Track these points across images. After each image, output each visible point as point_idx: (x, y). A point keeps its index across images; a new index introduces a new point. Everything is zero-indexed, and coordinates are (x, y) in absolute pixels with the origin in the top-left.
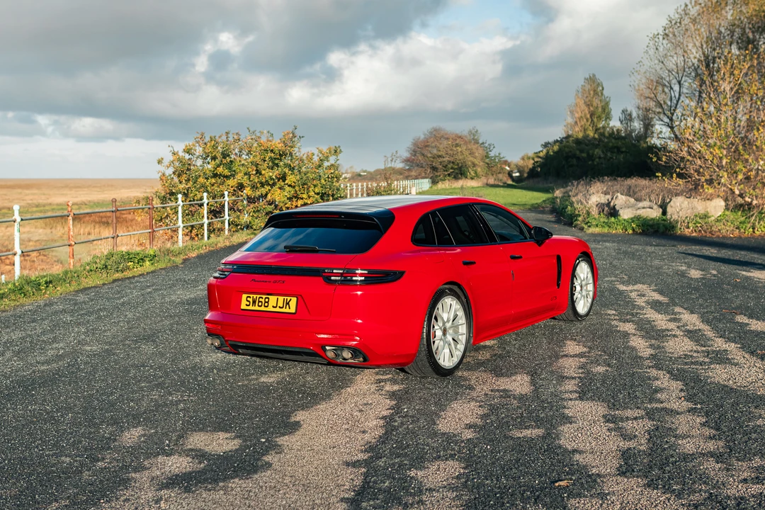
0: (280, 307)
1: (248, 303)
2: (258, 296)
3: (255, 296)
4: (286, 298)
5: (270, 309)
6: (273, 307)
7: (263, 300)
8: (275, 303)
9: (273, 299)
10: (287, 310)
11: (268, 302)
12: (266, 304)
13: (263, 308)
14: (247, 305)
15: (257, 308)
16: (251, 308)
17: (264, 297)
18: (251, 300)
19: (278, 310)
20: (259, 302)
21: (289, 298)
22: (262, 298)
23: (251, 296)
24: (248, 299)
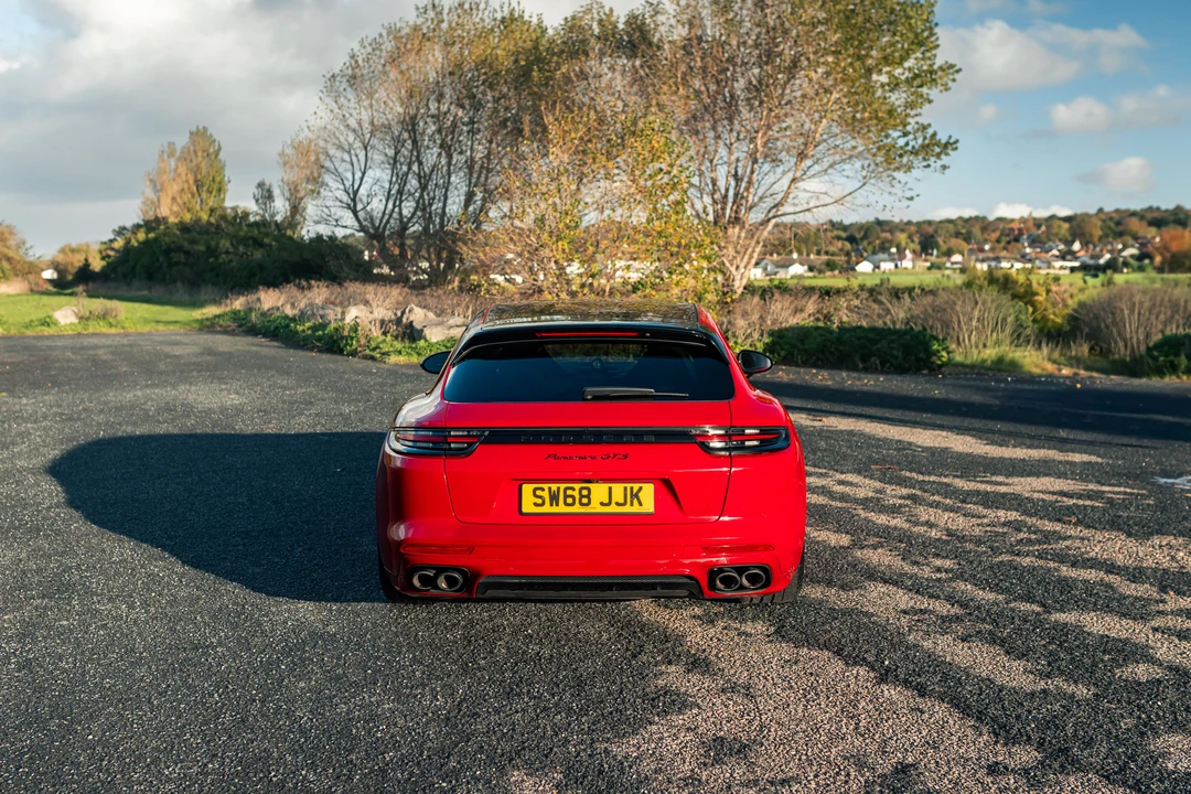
0: (617, 504)
1: (539, 501)
2: (563, 486)
3: (554, 487)
4: (629, 486)
5: (595, 508)
6: (602, 504)
7: (576, 494)
8: (604, 498)
9: (599, 491)
10: (636, 509)
11: (588, 497)
12: (585, 501)
13: (577, 509)
14: (535, 504)
15: (562, 509)
16: (547, 509)
17: (577, 486)
18: (546, 494)
19: (613, 509)
20: (566, 496)
21: (636, 486)
22: (573, 489)
23: (546, 486)
24: (539, 493)
